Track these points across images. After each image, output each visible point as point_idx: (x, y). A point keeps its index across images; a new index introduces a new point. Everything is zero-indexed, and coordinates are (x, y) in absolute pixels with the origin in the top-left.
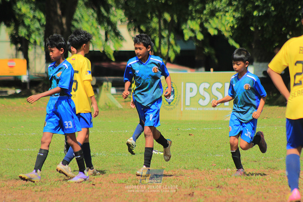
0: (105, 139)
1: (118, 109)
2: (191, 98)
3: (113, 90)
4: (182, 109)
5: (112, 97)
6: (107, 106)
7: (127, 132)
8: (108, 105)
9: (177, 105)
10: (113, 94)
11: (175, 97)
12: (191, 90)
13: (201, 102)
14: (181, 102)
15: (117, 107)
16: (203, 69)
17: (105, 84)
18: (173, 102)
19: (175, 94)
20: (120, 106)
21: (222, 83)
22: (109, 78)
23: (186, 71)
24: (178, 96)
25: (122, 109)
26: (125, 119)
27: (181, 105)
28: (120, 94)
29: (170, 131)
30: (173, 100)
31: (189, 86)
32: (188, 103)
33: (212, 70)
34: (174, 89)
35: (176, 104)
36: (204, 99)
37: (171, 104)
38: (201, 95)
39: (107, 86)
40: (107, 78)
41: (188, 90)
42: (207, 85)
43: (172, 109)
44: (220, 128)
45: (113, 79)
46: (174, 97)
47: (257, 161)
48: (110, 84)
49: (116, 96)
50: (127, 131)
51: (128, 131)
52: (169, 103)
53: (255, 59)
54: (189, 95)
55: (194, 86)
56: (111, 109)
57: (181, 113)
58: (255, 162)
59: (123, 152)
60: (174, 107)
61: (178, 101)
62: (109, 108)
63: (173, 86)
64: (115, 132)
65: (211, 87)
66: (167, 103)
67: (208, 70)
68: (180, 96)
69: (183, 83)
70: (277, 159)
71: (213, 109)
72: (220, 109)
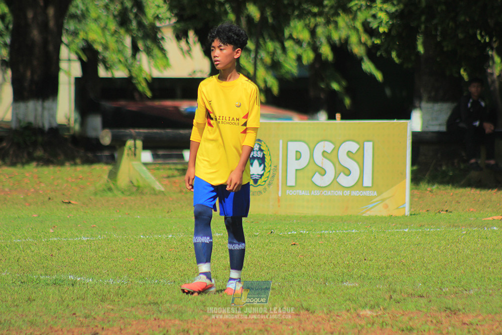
0: (128, 251)
1: (155, 193)
2: (297, 170)
3: (147, 156)
4: (280, 193)
5: (144, 168)
6: (134, 186)
7: (172, 238)
8: (135, 183)
9: (269, 184)
10: (145, 164)
11: (267, 169)
12: (298, 156)
13: (317, 179)
14: (278, 179)
15: (153, 189)
16: (322, 116)
17: (130, 143)
18: (263, 178)
19: (266, 164)
20: (158, 186)
21: (358, 143)
22: (137, 131)
23: (290, 119)
24: (272, 167)
25: (163, 192)
26: (168, 212)
27: (278, 186)
28: (159, 164)
29: (257, 236)
30: (262, 175)
31: (293, 147)
32: (291, 181)
33: (338, 116)
34: (264, 155)
35: (267, 182)
36: (323, 173)
37: (259, 182)
38: (318, 166)
39: (133, 146)
40: (133, 131)
41: (292, 155)
42: (329, 147)
44: (354, 231)
45: (144, 133)
46: (264, 169)
47: (425, 295)
48: (139, 143)
49: (152, 167)
50: (170, 236)
51: (172, 235)
52: (255, 181)
53: (425, 96)
54: (293, 165)
55: (303, 148)
56: (142, 193)
57: (279, 200)
58: (420, 298)
59: (163, 277)
60: (265, 189)
61: (273, 176)
62: (136, 189)
63: (262, 148)
64: (147, 237)
65: (336, 150)
66: (252, 181)
67: (332, 117)
68: (276, 167)
69: (281, 142)
70: (465, 292)
71: (340, 193)
72: (355, 193)
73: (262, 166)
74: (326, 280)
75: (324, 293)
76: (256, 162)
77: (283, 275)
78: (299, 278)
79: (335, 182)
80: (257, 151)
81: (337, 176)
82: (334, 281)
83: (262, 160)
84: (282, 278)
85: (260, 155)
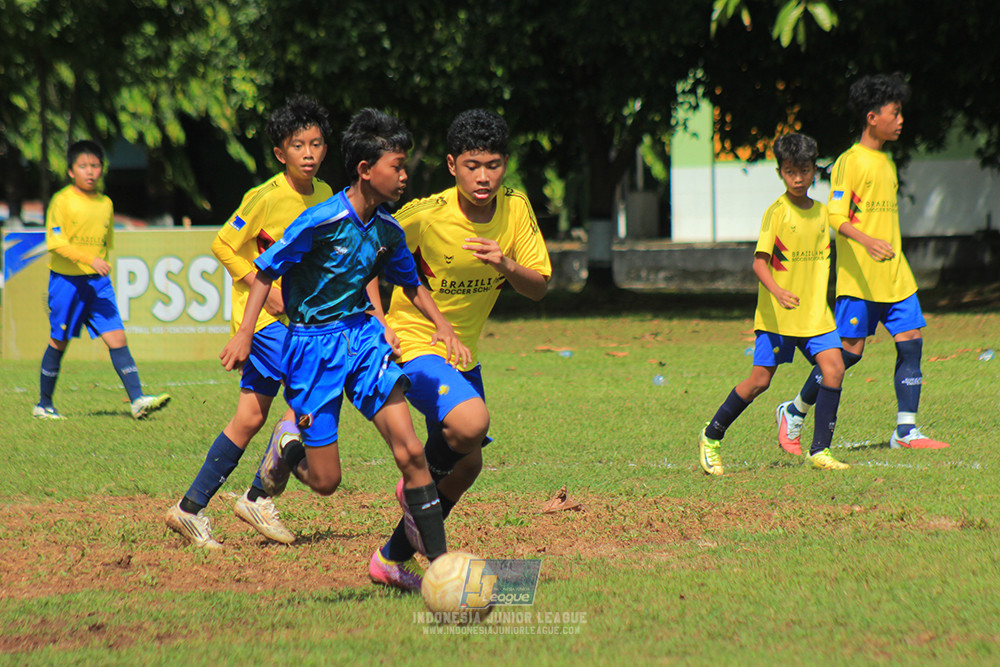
2: (130, 299)
12: (132, 277)
13: (160, 310)
16: (169, 220)
23: (121, 226)
29: (72, 391)
33: (187, 221)
36: (167, 300)
38: (160, 292)
41: (122, 277)
42: (174, 265)
44: (212, 382)
55: (138, 267)
65: (185, 269)
67: (178, 223)
70: (364, 464)
71: (191, 329)
72: (213, 329)
74: (171, 451)
75: (169, 469)
77: (110, 444)
78: (135, 449)
79: (184, 316)
81: (186, 305)
82: (183, 451)
84: (110, 449)
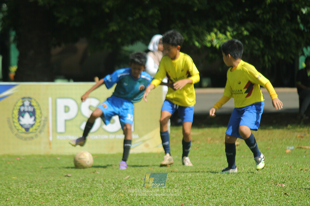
4: (51, 138)
9: (40, 132)
11: (38, 120)
14: (49, 128)
18: (34, 127)
19: (36, 116)
24: (43, 119)
27: (49, 133)
30: (32, 126)
31: (61, 103)
32: (61, 129)
33: (97, 79)
34: (34, 109)
35: (38, 130)
37: (31, 130)
41: (60, 109)
43: (32, 138)
46: (35, 120)
52: (27, 130)
54: (62, 117)
55: (71, 103)
57: (50, 143)
60: (36, 136)
61: (44, 125)
63: (32, 104)
66: (24, 130)
68: (46, 119)
69: (50, 100)
73: (33, 118)
76: (27, 115)
79: (101, 129)
80: (28, 106)
83: (33, 114)
85: (31, 109)
